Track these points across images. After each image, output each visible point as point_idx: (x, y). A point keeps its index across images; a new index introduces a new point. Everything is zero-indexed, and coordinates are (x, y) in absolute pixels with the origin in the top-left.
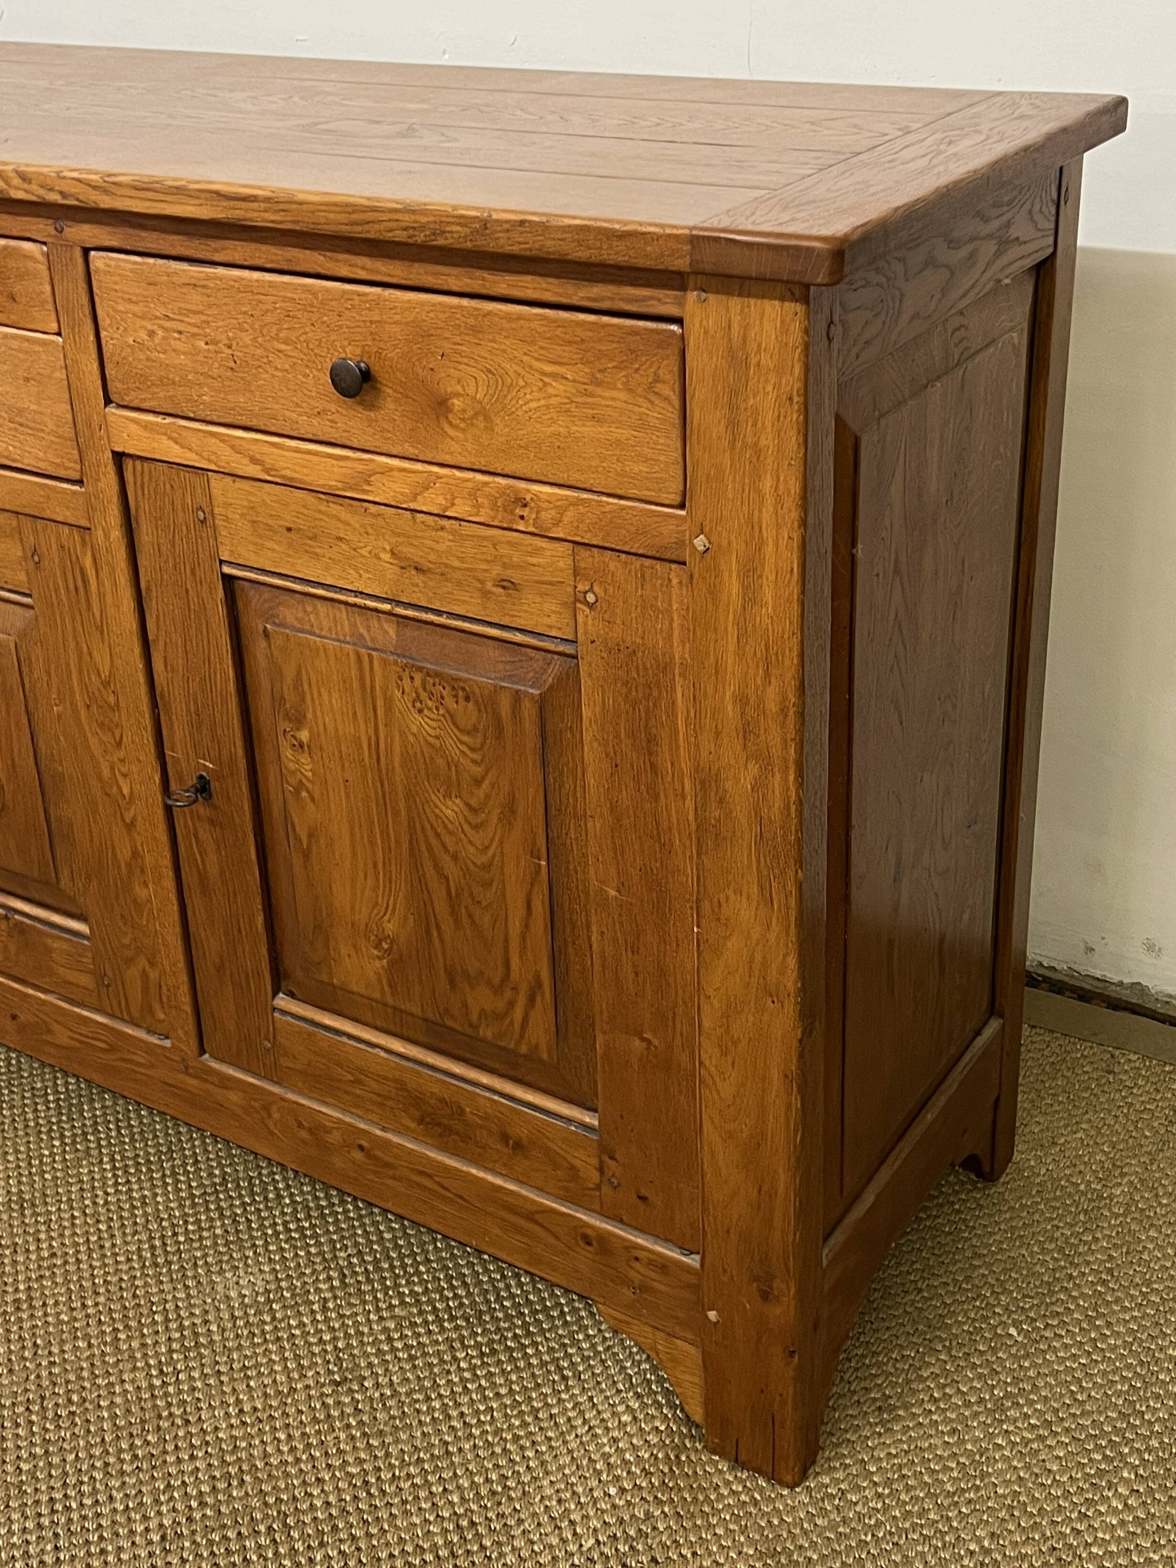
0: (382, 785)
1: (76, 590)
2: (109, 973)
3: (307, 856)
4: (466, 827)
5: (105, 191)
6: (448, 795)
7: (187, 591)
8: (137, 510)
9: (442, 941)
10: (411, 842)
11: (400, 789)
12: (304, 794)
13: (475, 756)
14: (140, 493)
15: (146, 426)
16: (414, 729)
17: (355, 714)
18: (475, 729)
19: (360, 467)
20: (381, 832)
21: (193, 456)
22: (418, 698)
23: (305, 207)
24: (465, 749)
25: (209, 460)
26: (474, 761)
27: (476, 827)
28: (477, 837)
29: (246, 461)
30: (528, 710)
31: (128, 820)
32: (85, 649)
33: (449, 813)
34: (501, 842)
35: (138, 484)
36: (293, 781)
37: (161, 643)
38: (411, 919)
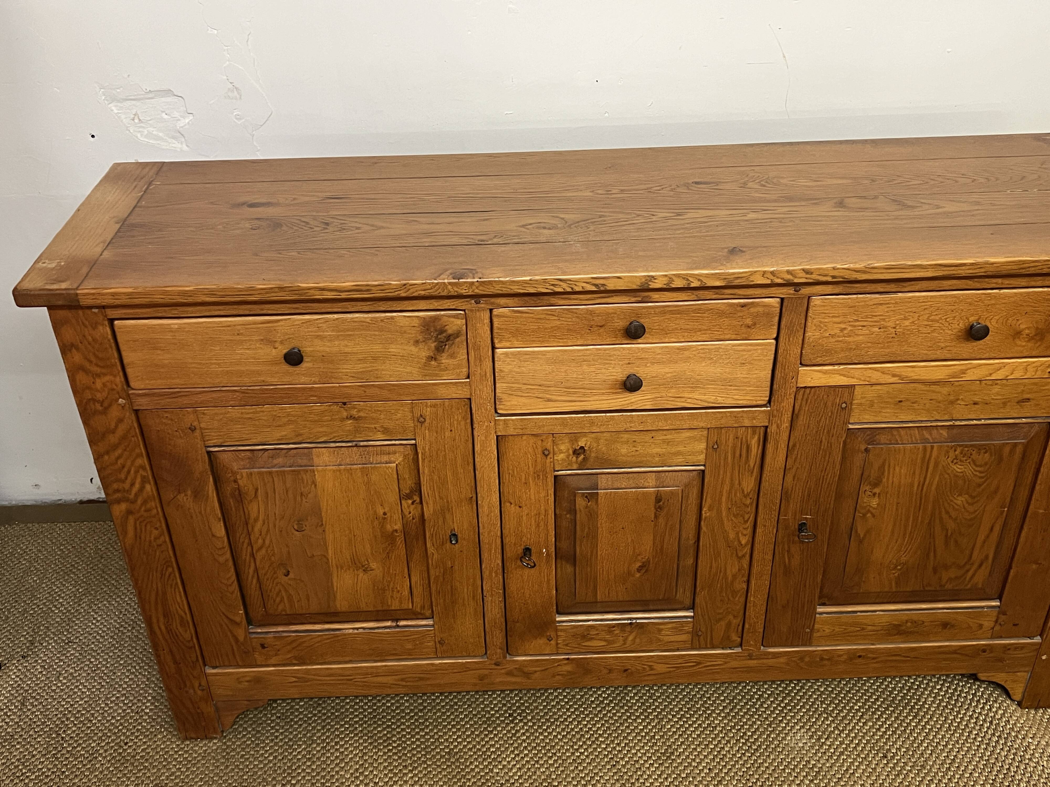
0: (921, 500)
1: (740, 455)
2: (703, 630)
3: (861, 542)
4: (966, 505)
5: (864, 272)
6: (960, 495)
7: (821, 442)
8: (799, 411)
9: (935, 557)
10: (930, 520)
11: (931, 499)
12: (869, 515)
13: (982, 475)
14: (804, 403)
15: (825, 372)
16: (949, 472)
17: (914, 473)
18: (986, 464)
19: (963, 367)
20: (913, 520)
21: (855, 380)
22: (956, 459)
23: (995, 265)
24: (977, 473)
25: (864, 381)
26: (982, 477)
27: (972, 504)
28: (971, 509)
29: (890, 377)
30: (1019, 450)
31: (740, 554)
32: (737, 482)
33: (959, 502)
34: (985, 506)
35: (805, 399)
36: (863, 511)
37: (795, 468)
38: (919, 552)
